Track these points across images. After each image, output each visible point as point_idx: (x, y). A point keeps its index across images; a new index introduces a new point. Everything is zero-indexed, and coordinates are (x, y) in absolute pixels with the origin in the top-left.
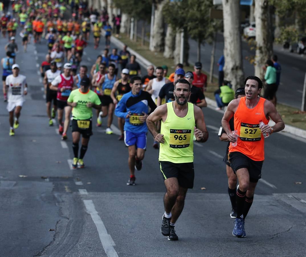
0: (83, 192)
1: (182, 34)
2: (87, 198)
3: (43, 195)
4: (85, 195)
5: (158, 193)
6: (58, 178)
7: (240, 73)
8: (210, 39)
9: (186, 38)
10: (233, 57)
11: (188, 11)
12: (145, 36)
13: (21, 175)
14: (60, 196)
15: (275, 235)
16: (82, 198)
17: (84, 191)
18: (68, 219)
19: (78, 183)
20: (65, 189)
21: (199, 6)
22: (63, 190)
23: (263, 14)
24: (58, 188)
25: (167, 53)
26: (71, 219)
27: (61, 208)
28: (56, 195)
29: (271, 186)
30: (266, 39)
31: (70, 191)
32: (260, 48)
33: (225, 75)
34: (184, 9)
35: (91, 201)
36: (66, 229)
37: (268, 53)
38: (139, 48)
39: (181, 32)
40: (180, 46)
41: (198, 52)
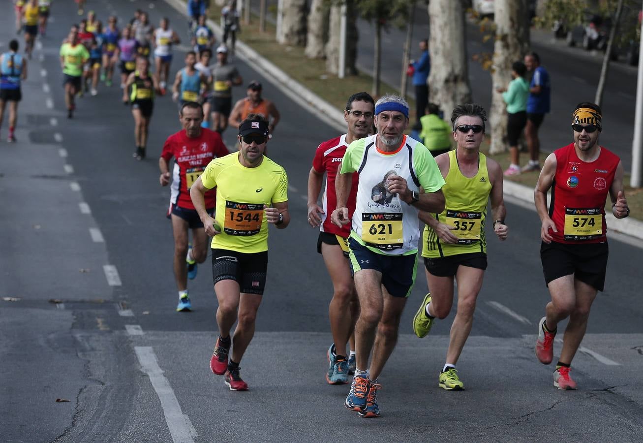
0: (133, 331)
1: (344, 9)
2: (142, 343)
3: (52, 336)
4: (138, 336)
5: (287, 333)
6: (82, 302)
7: (462, 89)
8: (400, 20)
9: (351, 16)
10: (447, 56)
12: (266, 12)
13: (8, 296)
14: (88, 339)
15: (522, 417)
16: (132, 341)
17: (137, 329)
18: (103, 384)
19: (125, 313)
20: (97, 324)
22: (93, 326)
24: (83, 323)
25: (312, 47)
26: (108, 384)
27: (89, 362)
28: (78, 335)
29: (520, 319)
30: (515, 19)
31: (108, 329)
32: (504, 38)
33: (431, 94)
35: (149, 348)
36: (97, 403)
37: (519, 47)
38: (253, 37)
39: (340, 4)
40: (338, 34)
41: (376, 47)
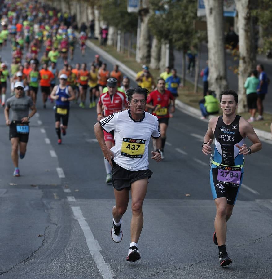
0: (71, 199)
1: (168, 46)
2: (75, 205)
4: (73, 202)
6: (47, 185)
7: (224, 83)
9: (171, 49)
10: (217, 67)
11: (173, 23)
12: (131, 48)
13: (12, 183)
14: (49, 203)
15: (257, 240)
16: (70, 204)
17: (73, 198)
18: (57, 225)
19: (67, 191)
20: (54, 196)
21: (184, 18)
22: (52, 197)
23: (247, 24)
24: (47, 196)
25: (153, 64)
26: (59, 225)
27: (50, 214)
28: (45, 202)
29: (254, 192)
30: (249, 49)
31: (59, 198)
32: (244, 58)
34: (169, 21)
35: (78, 208)
36: (54, 234)
37: (251, 63)
38: (126, 59)
39: (166, 44)
41: (183, 64)
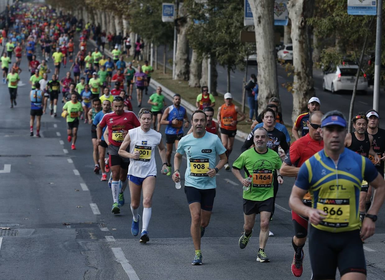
1: (209, 60)
9: (213, 64)
10: (267, 84)
11: (216, 34)
12: (166, 63)
21: (228, 28)
23: (301, 35)
25: (192, 81)
30: (304, 63)
32: (299, 74)
34: (211, 32)
37: (307, 78)
38: (160, 77)
39: (207, 58)
40: (207, 74)
41: (228, 80)
